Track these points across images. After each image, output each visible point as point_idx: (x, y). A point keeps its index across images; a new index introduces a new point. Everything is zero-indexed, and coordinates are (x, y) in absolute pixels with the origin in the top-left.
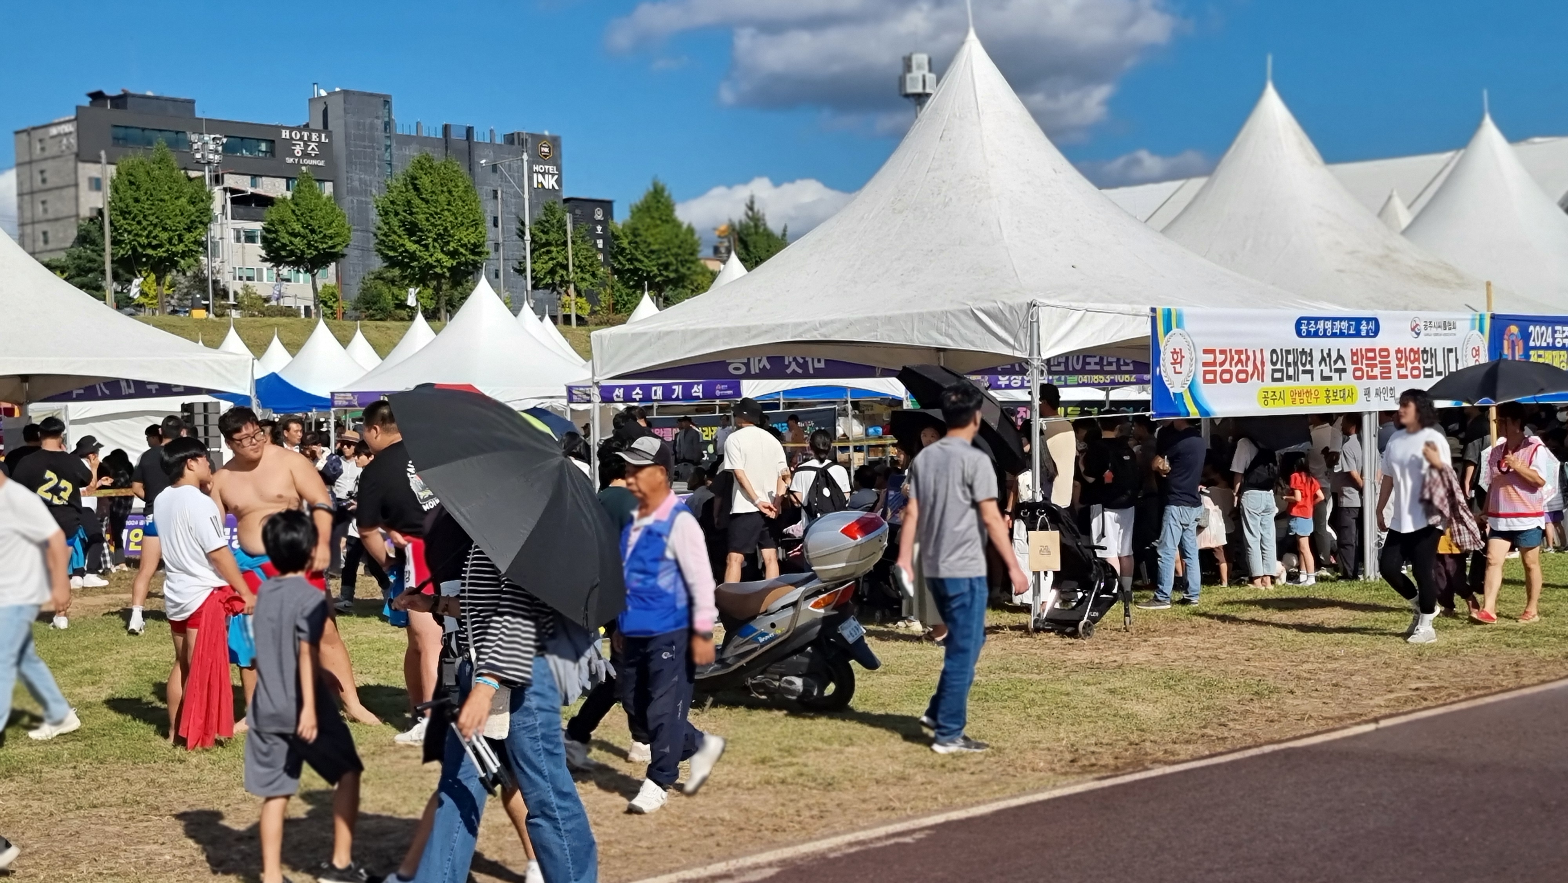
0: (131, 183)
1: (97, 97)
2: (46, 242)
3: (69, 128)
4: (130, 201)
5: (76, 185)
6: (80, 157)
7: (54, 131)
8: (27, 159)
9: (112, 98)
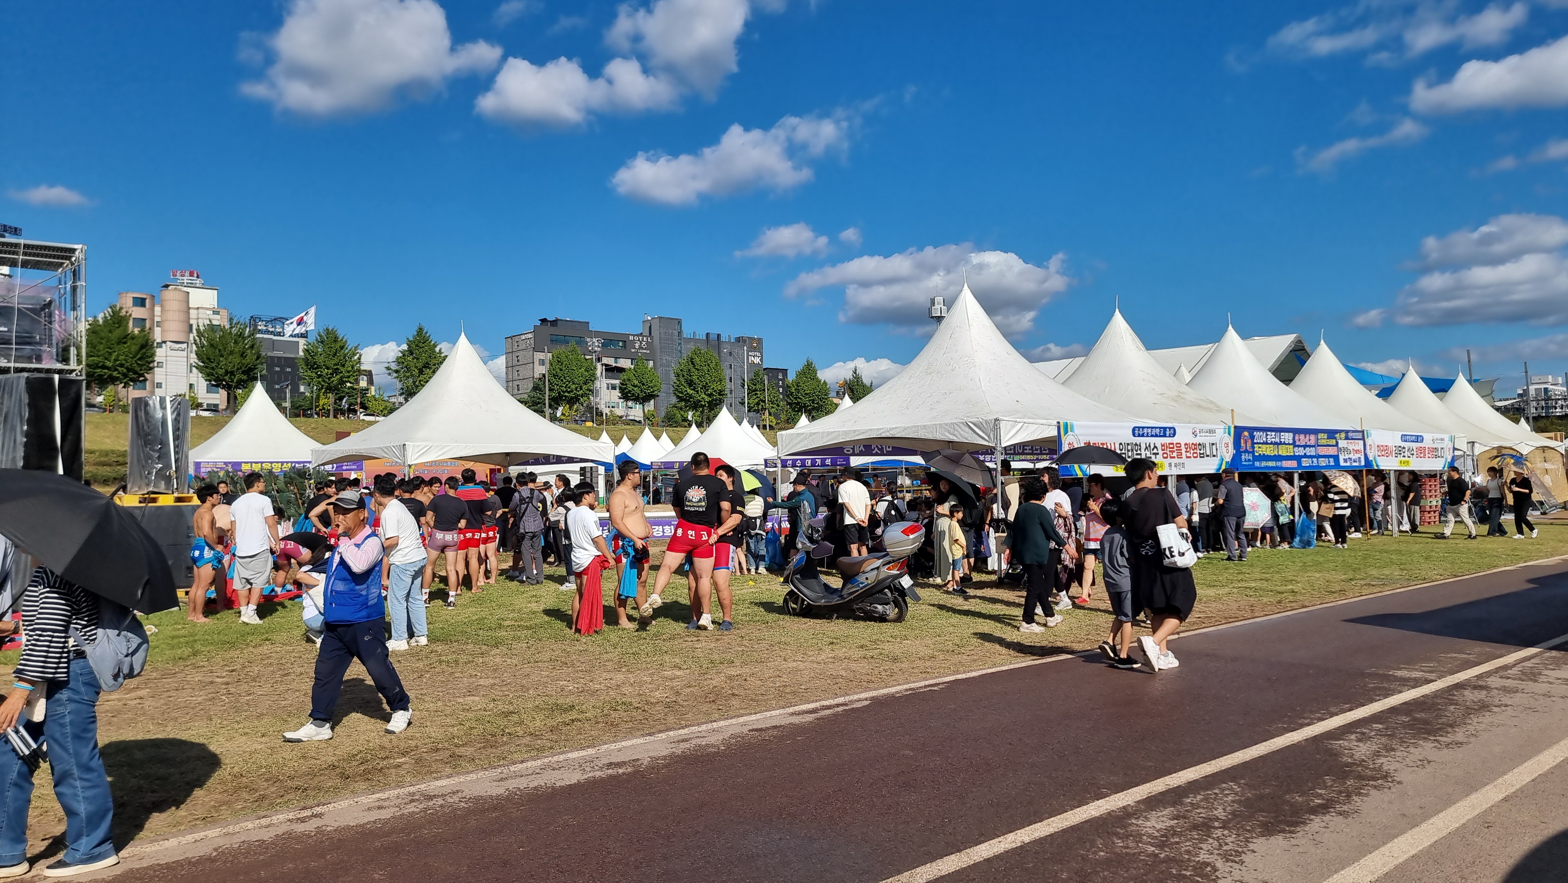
0: (559, 362)
1: (544, 321)
2: (518, 390)
3: (530, 336)
4: (558, 370)
5: (533, 363)
6: (535, 350)
7: (523, 337)
8: (511, 351)
9: (550, 321)
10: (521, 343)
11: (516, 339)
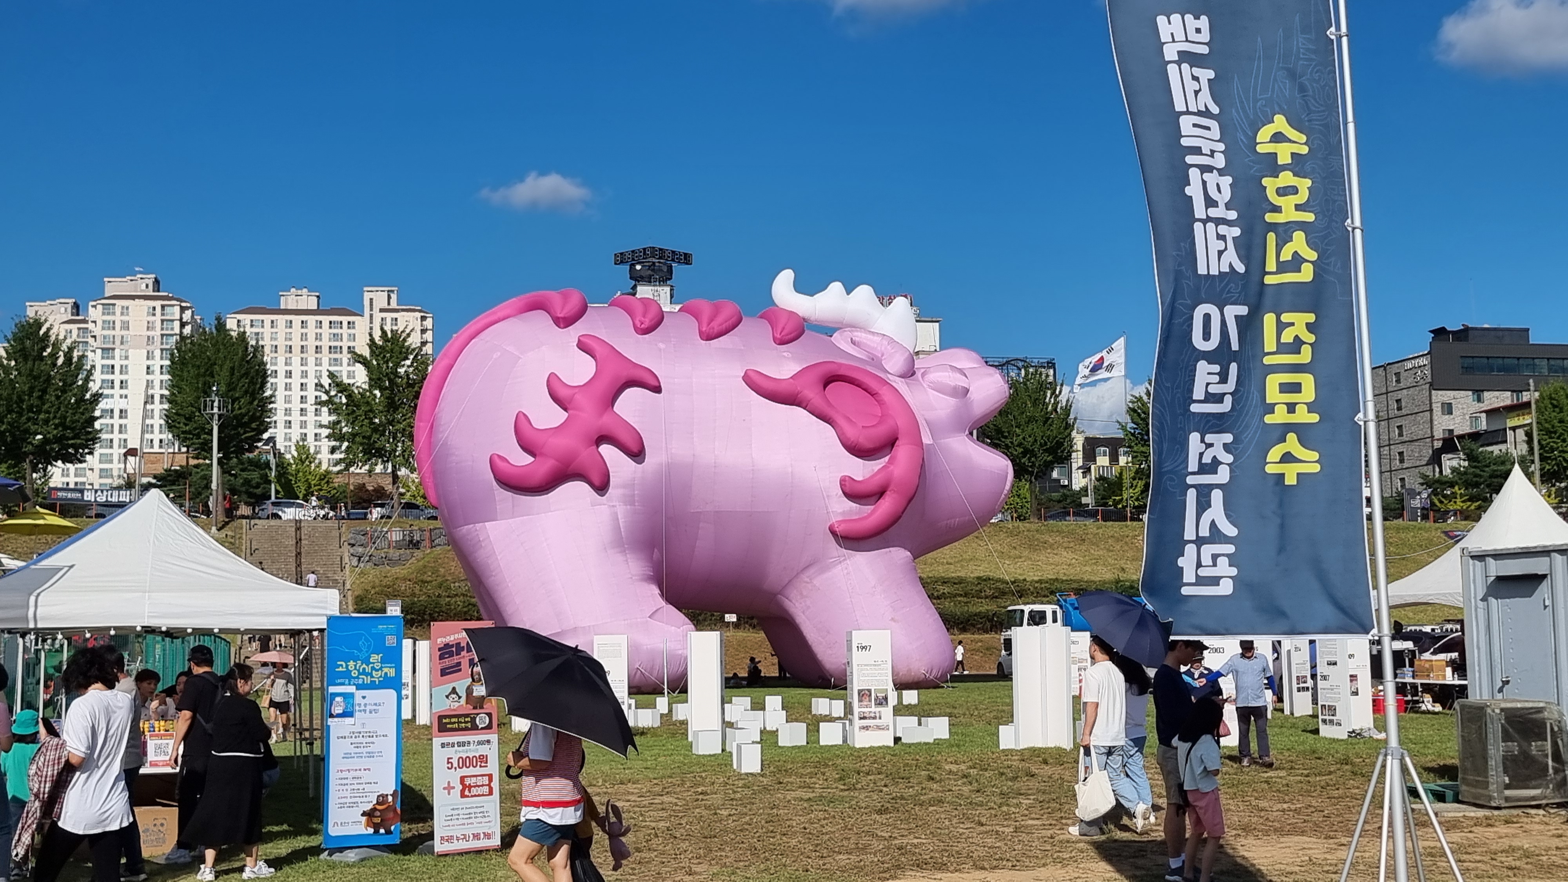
1: (1440, 333)
2: (1402, 461)
3: (1424, 361)
5: (1431, 410)
6: (1434, 386)
7: (1409, 365)
8: (1384, 390)
9: (1454, 333)
10: (1403, 375)
11: (1395, 368)
